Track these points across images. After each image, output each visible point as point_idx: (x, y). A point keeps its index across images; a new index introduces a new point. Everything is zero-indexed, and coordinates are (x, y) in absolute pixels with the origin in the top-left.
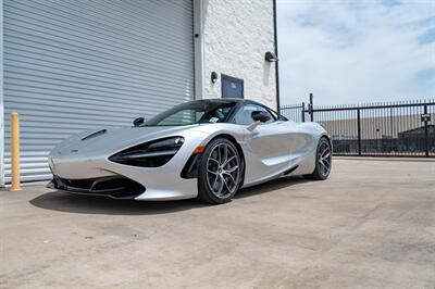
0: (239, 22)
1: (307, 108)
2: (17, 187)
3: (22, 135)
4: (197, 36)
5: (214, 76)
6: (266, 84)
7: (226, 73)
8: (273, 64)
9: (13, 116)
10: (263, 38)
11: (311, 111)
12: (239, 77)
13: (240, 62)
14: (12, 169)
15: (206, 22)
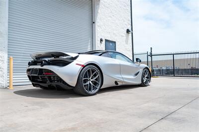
0: (113, 16)
1: (149, 54)
2: (12, 88)
3: (14, 66)
4: (94, 23)
5: (101, 40)
6: (127, 43)
7: (107, 39)
8: (130, 34)
9: (10, 58)
10: (126, 23)
11: (151, 55)
12: (114, 40)
13: (114, 34)
14: (10, 80)
15: (98, 16)
